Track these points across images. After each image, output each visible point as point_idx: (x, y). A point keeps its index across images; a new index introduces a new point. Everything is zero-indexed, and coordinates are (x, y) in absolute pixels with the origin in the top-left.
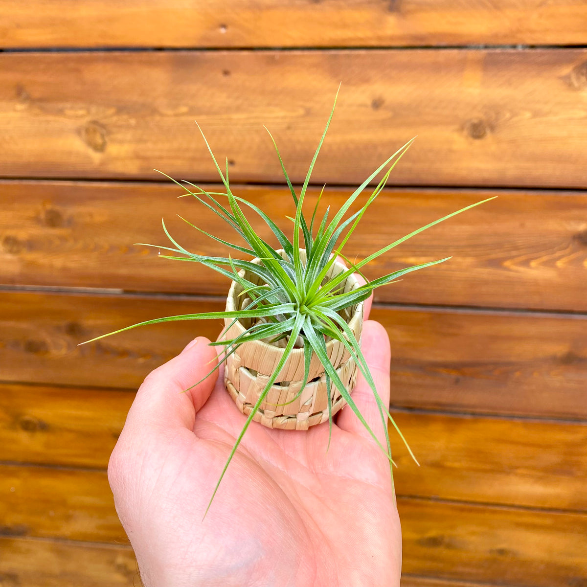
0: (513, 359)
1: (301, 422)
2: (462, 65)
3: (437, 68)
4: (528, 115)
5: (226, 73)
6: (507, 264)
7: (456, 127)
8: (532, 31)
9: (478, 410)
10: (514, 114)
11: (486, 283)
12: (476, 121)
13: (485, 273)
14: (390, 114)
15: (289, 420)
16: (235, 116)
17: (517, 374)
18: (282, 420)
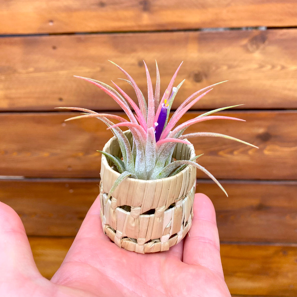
0: (229, 209)
1: (164, 243)
2: (186, 41)
3: (173, 43)
4: (225, 68)
5: (54, 48)
6: (221, 153)
7: (186, 76)
8: (224, 20)
10: (218, 67)
12: (196, 72)
13: (209, 159)
15: (156, 244)
18: (151, 245)
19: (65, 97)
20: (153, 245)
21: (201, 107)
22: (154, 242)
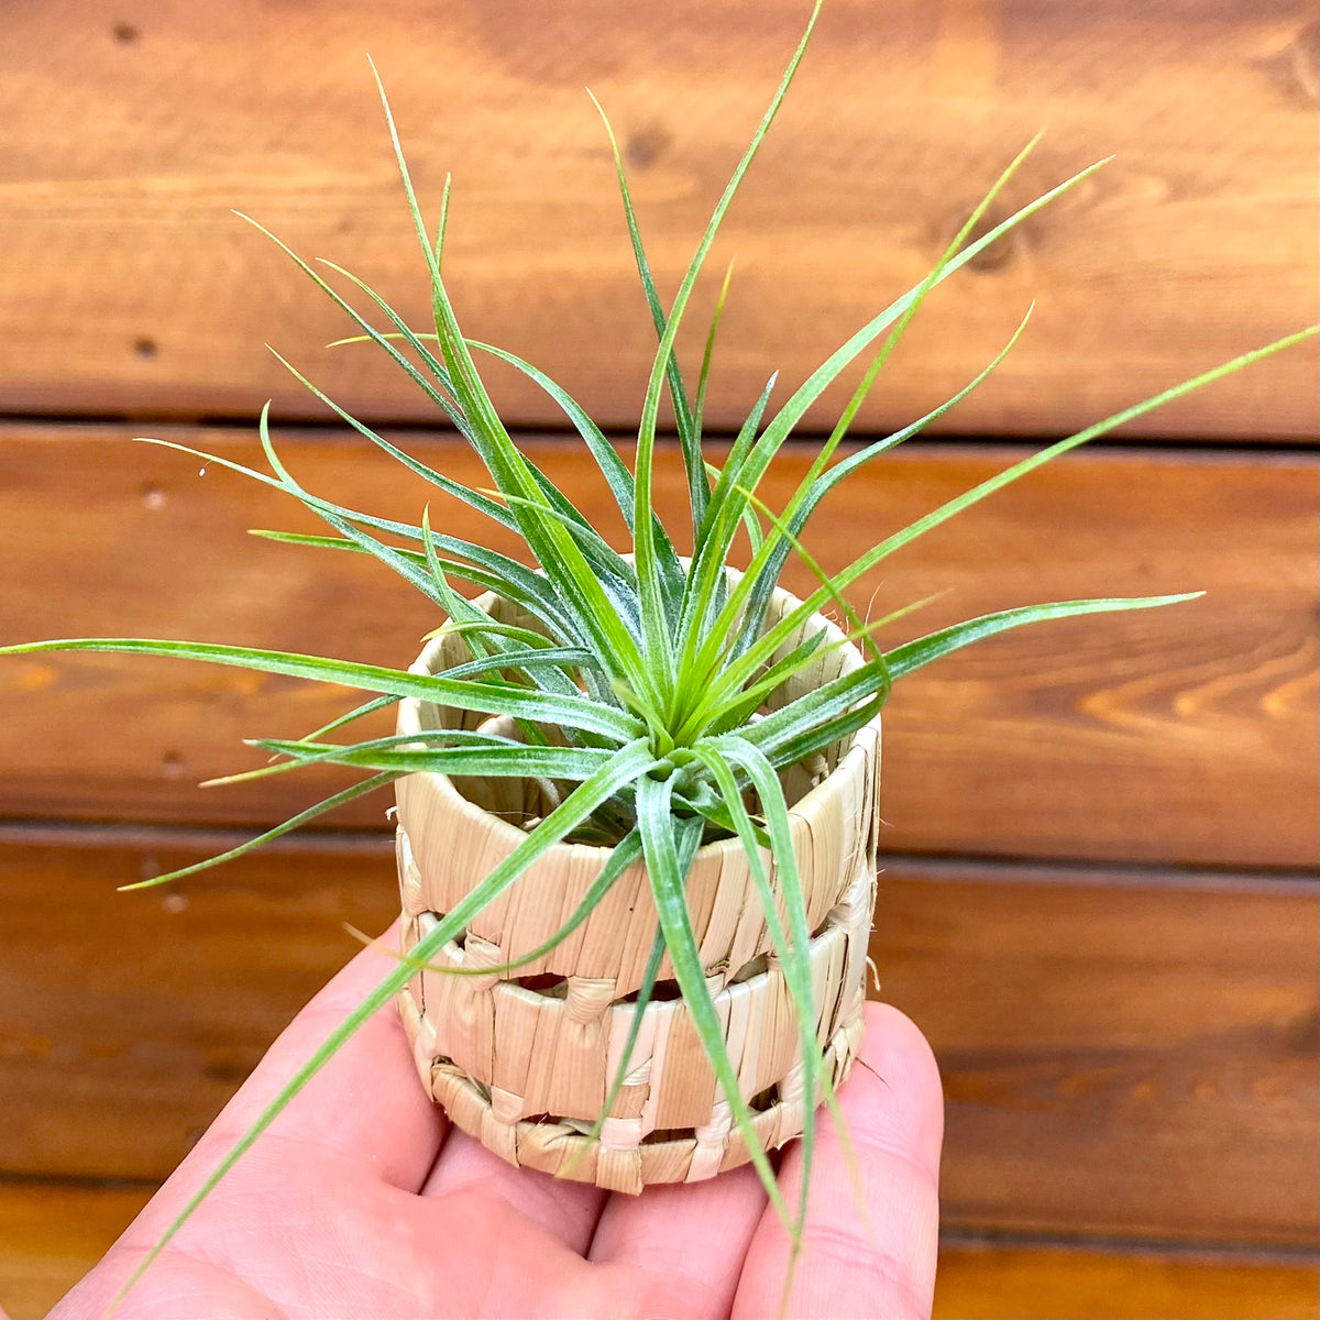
0: (1126, 1039)
4: (1154, 189)
5: (125, 34)
6: (1097, 703)
7: (913, 230)
9: (1009, 1223)
10: (1110, 189)
11: (1024, 770)
13: (1023, 735)
14: (689, 185)
15: (572, 1140)
16: (158, 184)
17: (1142, 1091)
18: (549, 1137)
19: (170, 335)
20: (560, 1140)
21: (997, 423)
22: (568, 1131)
